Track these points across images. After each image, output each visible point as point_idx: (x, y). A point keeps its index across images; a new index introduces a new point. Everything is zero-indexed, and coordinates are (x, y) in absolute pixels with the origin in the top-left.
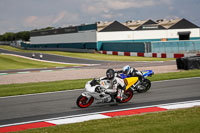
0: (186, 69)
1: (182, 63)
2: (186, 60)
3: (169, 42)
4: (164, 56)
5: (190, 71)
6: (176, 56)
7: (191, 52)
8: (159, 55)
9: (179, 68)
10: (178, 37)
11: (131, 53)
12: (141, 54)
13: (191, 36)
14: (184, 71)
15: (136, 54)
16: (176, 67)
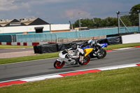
0: (41, 53)
1: (38, 49)
2: (41, 47)
3: (29, 35)
4: (25, 44)
5: (43, 54)
6: (33, 44)
7: (44, 41)
8: (22, 44)
9: (36, 52)
10: (35, 31)
11: (2, 43)
12: (9, 43)
13: (44, 30)
14: (39, 55)
15: (5, 43)
16: (33, 52)
